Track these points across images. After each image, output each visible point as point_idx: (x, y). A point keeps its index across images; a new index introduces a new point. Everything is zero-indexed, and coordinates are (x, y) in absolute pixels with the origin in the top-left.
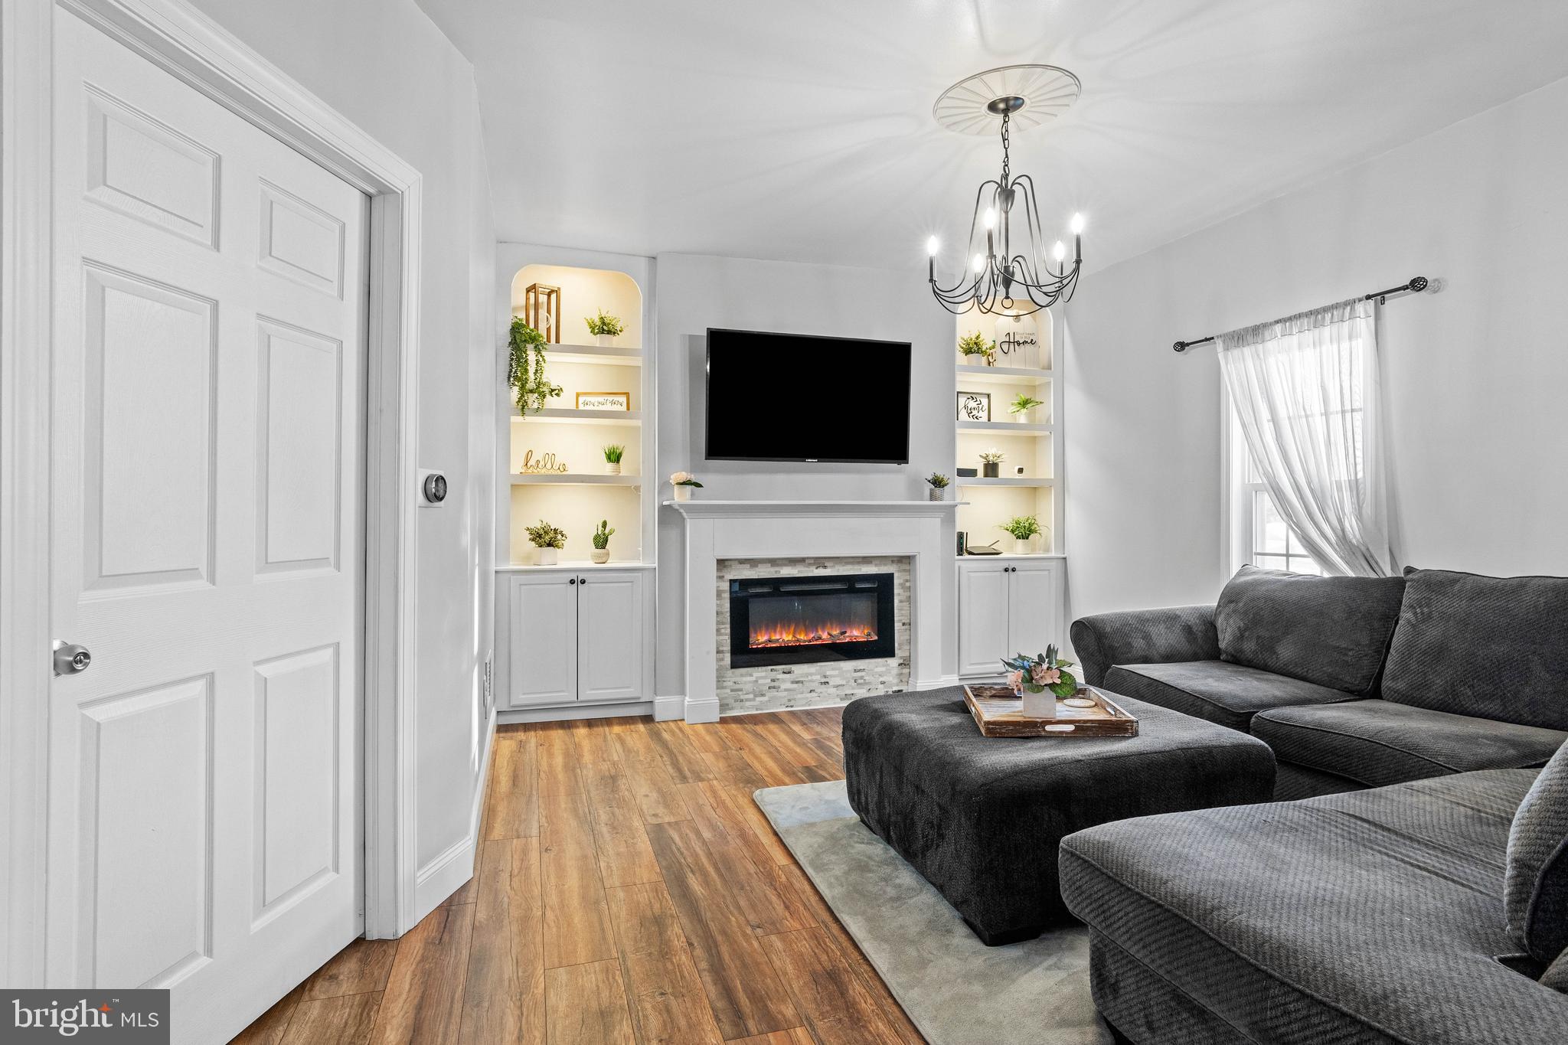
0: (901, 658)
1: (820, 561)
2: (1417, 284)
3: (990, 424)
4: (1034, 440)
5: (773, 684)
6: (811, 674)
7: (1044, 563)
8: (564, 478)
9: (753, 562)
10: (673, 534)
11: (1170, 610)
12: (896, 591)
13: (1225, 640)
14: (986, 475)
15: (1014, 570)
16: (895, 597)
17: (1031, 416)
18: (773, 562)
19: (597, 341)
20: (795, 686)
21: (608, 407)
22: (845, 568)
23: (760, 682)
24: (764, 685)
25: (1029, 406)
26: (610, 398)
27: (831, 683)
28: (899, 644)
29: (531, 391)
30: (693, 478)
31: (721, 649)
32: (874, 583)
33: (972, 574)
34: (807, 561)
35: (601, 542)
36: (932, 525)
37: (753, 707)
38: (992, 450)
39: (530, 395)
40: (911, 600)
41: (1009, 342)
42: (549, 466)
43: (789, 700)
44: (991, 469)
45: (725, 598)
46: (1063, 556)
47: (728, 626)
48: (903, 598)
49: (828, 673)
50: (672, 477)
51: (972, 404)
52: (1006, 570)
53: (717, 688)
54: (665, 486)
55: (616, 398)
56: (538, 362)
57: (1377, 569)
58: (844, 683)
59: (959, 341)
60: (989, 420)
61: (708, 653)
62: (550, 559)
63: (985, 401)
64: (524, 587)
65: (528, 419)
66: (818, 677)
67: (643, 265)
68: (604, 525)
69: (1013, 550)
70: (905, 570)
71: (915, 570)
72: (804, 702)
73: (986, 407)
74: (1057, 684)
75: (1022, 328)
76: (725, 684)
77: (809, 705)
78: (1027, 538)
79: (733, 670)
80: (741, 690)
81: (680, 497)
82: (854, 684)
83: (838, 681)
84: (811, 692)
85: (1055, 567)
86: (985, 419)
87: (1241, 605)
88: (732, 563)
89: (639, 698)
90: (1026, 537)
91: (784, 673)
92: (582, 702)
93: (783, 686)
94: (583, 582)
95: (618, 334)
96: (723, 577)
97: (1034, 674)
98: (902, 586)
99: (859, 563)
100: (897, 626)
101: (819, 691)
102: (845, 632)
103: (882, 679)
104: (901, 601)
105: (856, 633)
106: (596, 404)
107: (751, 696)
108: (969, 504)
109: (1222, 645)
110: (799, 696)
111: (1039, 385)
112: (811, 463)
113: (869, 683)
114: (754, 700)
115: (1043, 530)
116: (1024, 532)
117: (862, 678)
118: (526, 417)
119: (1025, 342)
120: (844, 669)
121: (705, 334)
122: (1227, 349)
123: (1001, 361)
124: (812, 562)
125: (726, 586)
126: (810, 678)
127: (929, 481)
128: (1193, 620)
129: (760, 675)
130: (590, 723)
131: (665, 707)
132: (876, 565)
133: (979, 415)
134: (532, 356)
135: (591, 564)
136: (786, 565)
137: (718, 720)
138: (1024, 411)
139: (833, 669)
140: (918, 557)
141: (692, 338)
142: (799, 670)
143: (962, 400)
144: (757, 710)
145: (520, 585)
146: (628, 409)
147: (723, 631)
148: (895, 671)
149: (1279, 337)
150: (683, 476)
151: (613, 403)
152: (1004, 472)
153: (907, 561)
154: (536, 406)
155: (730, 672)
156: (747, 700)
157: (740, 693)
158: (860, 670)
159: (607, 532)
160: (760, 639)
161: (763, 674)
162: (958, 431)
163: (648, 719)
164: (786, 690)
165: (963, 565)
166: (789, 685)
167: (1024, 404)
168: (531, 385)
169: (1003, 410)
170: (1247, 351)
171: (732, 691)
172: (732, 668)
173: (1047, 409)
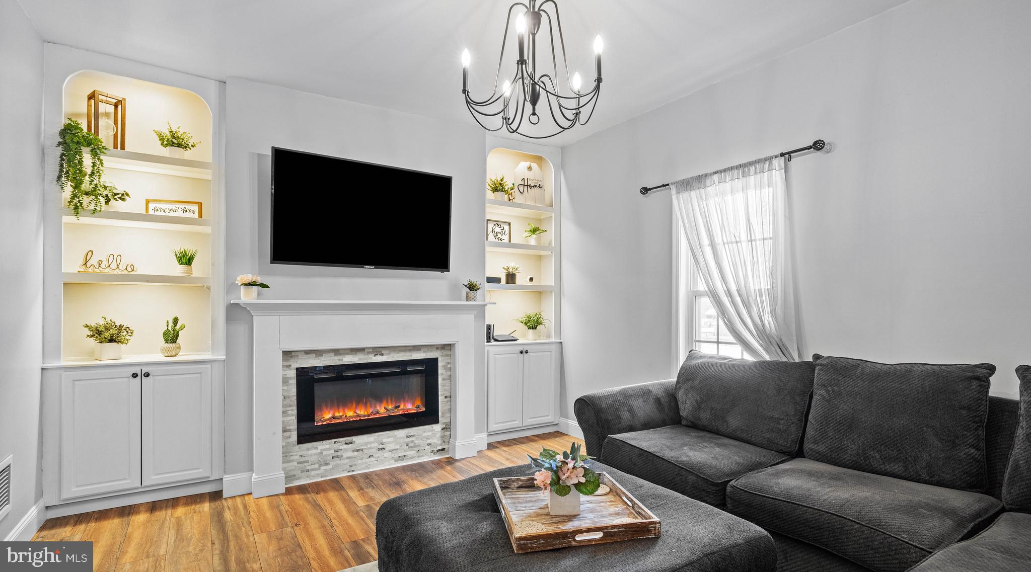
0: (444, 423)
1: (377, 351)
2: (818, 146)
3: (510, 245)
4: (540, 258)
5: (336, 454)
6: (370, 443)
7: (546, 347)
8: (132, 277)
9: (318, 353)
10: (241, 329)
11: (644, 386)
12: (440, 372)
13: (686, 410)
14: (507, 282)
15: (527, 352)
16: (439, 376)
17: (538, 240)
18: (337, 352)
19: (167, 152)
20: (356, 454)
21: (180, 214)
22: (398, 355)
23: (324, 453)
24: (329, 455)
25: (537, 233)
26: (182, 206)
27: (387, 449)
28: (442, 413)
29: (87, 194)
30: (259, 280)
31: (288, 428)
32: (422, 365)
33: (497, 356)
34: (366, 350)
35: (172, 337)
36: (469, 319)
37: (318, 475)
38: (512, 264)
39: (85, 197)
40: (451, 378)
41: (524, 185)
42: (114, 266)
43: (351, 466)
44: (511, 278)
45: (291, 384)
46: (560, 341)
47: (295, 408)
48: (446, 377)
49: (384, 441)
50: (238, 278)
51: (498, 229)
52: (521, 352)
53: (283, 462)
54: (231, 287)
55: (188, 207)
56: (94, 165)
57: (787, 354)
58: (398, 447)
59: (488, 180)
60: (510, 241)
61: (274, 434)
62: (110, 353)
63: (506, 228)
64: (76, 383)
65: (84, 220)
66: (376, 444)
67: (212, 88)
68: (176, 321)
69: (527, 337)
70: (447, 355)
71: (455, 355)
72: (364, 466)
73: (507, 232)
74: (582, 483)
75: (533, 177)
76: (292, 458)
77: (368, 468)
78: (536, 328)
79: (300, 445)
80: (307, 462)
81: (247, 297)
82: (406, 447)
83: (392, 446)
84: (369, 457)
85: (554, 348)
86: (506, 240)
87: (697, 382)
88: (297, 354)
89: (209, 477)
90: (534, 328)
91: (346, 444)
92: (145, 487)
93: (345, 455)
94: (147, 375)
95: (191, 149)
96: (290, 366)
97: (560, 474)
98: (444, 367)
99: (410, 350)
100: (441, 399)
101: (377, 456)
102: (399, 406)
103: (428, 442)
104: (444, 379)
105: (409, 406)
106: (167, 211)
107: (316, 466)
108: (495, 303)
109: (684, 413)
110: (360, 462)
111: (543, 219)
112: (369, 270)
113: (419, 445)
114: (319, 469)
115: (546, 323)
116: (533, 324)
117: (412, 442)
118: (80, 218)
119: (535, 186)
120: (398, 436)
121: (269, 153)
122: (678, 193)
123: (518, 198)
124: (371, 350)
125: (292, 374)
126: (369, 446)
127: (466, 286)
128: (661, 393)
129: (325, 447)
130: (154, 507)
131: (232, 485)
132: (424, 352)
133: (503, 237)
134: (87, 160)
135: (160, 357)
136: (348, 354)
137: (284, 491)
138: (534, 236)
139: (389, 437)
140: (457, 344)
141: (260, 156)
142: (360, 440)
143: (490, 226)
144: (322, 477)
145: (74, 381)
146: (201, 215)
147: (290, 412)
148: (439, 435)
149: (717, 183)
150: (249, 278)
151: (185, 210)
152: (521, 279)
153: (449, 347)
154: (92, 207)
155: (297, 447)
156: (312, 470)
157: (306, 464)
158: (410, 436)
159: (178, 327)
160: (326, 416)
161: (328, 446)
162: (488, 249)
163: (217, 496)
164: (348, 458)
165: (491, 349)
166: (351, 454)
167: (534, 231)
168: (86, 186)
169: (519, 235)
170: (693, 194)
171: (298, 463)
172: (298, 444)
173: (550, 236)
